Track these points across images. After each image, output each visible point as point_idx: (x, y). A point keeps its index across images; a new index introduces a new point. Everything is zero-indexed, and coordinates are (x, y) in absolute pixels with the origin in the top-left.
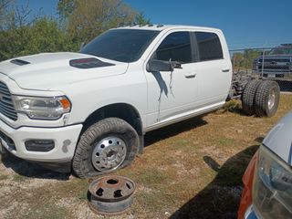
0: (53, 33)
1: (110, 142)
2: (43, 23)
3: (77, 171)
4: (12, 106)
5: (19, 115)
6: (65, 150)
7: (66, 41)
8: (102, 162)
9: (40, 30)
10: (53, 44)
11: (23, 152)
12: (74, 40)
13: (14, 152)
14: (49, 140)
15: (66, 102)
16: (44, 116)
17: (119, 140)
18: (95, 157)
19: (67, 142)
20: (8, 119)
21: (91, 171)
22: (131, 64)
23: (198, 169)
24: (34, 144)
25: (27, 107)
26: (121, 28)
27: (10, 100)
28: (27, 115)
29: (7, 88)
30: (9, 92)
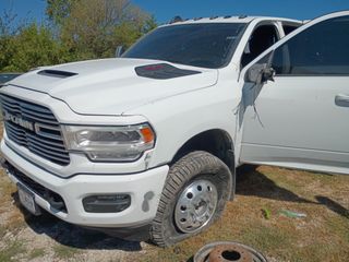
0: (46, 43)
1: (199, 188)
2: (32, 31)
3: (156, 236)
4: (61, 142)
5: (72, 156)
6: (145, 207)
7: (61, 52)
8: (189, 218)
9: (28, 40)
10: (46, 56)
11: (78, 215)
12: (71, 51)
13: (61, 214)
14: (121, 195)
15: (148, 132)
16: (110, 156)
17: (209, 184)
18: (179, 213)
19: (149, 195)
20: (49, 163)
21: (173, 234)
22: (220, 70)
23: (320, 219)
24: (96, 202)
25: (86, 143)
26: (179, 23)
27: (59, 133)
28: (87, 155)
29: (52, 115)
30: (56, 120)
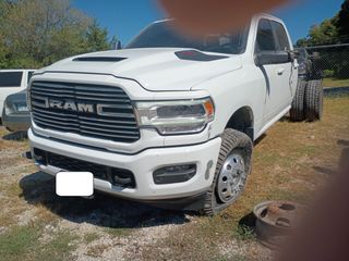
4: (133, 119)
14: (188, 164)
17: (240, 157)
19: (210, 164)
24: (165, 174)
28: (157, 130)
29: (124, 93)
30: (128, 98)
